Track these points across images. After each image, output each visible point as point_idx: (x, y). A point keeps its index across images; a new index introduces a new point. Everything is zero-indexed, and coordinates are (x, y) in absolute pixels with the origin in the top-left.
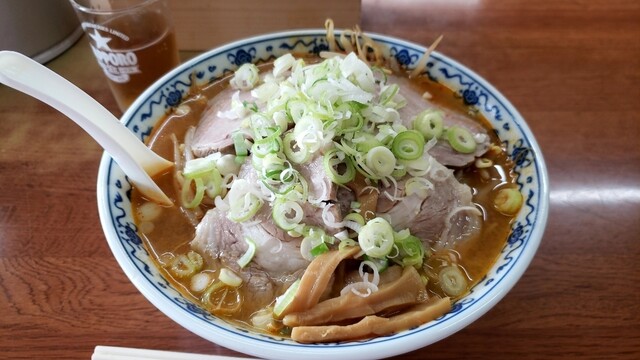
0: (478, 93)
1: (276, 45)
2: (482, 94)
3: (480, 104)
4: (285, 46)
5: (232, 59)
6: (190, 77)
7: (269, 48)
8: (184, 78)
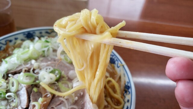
0: (115, 59)
1: (43, 32)
2: (117, 60)
3: (115, 64)
4: (47, 32)
5: (25, 36)
6: (6, 41)
7: (41, 33)
8: (3, 42)
